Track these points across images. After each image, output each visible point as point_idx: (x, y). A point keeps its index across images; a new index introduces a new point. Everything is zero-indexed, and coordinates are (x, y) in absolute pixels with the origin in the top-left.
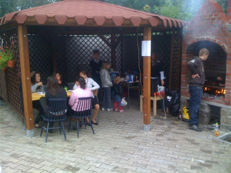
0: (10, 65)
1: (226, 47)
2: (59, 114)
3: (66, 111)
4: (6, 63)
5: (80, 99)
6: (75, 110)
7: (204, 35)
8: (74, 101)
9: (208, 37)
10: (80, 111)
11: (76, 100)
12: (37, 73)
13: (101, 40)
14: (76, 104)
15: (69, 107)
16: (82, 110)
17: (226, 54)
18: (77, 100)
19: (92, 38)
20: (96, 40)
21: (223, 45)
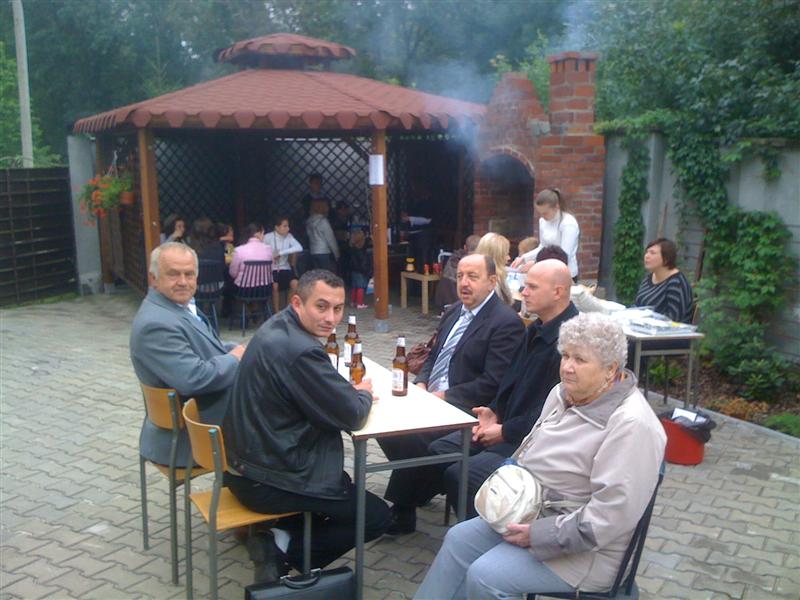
0: (126, 200)
1: (532, 168)
2: (207, 291)
3: (221, 285)
4: (119, 196)
5: (248, 263)
6: (239, 284)
7: (501, 143)
8: (236, 268)
9: (508, 147)
10: (248, 286)
11: (239, 266)
12: (179, 219)
13: (350, 150)
14: (241, 273)
15: (229, 280)
16: (253, 285)
17: (533, 180)
18: (243, 266)
19: (329, 145)
20: (337, 151)
21: (528, 164)
